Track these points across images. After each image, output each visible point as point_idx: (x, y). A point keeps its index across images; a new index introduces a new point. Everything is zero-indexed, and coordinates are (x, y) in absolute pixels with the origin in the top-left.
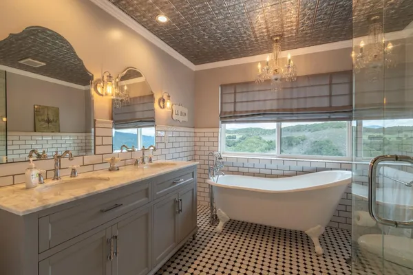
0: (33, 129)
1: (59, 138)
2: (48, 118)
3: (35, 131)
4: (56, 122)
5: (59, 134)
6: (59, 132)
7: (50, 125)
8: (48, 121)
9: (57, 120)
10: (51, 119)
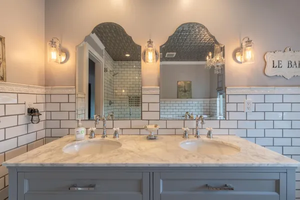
0: (176, 96)
1: (191, 102)
2: (185, 89)
3: (178, 98)
4: (189, 91)
5: (191, 99)
6: (191, 98)
7: (186, 94)
8: (185, 91)
9: (190, 90)
10: (187, 89)
